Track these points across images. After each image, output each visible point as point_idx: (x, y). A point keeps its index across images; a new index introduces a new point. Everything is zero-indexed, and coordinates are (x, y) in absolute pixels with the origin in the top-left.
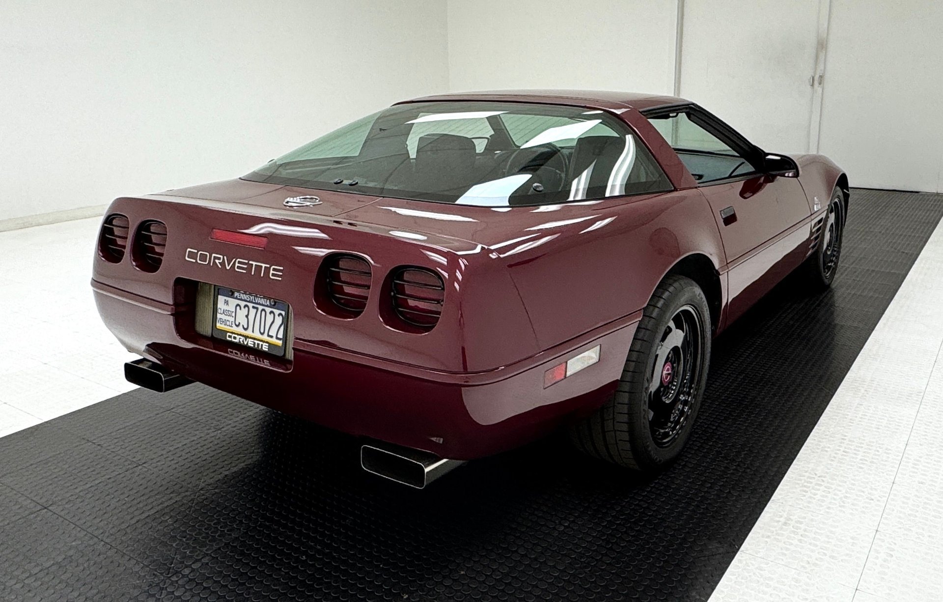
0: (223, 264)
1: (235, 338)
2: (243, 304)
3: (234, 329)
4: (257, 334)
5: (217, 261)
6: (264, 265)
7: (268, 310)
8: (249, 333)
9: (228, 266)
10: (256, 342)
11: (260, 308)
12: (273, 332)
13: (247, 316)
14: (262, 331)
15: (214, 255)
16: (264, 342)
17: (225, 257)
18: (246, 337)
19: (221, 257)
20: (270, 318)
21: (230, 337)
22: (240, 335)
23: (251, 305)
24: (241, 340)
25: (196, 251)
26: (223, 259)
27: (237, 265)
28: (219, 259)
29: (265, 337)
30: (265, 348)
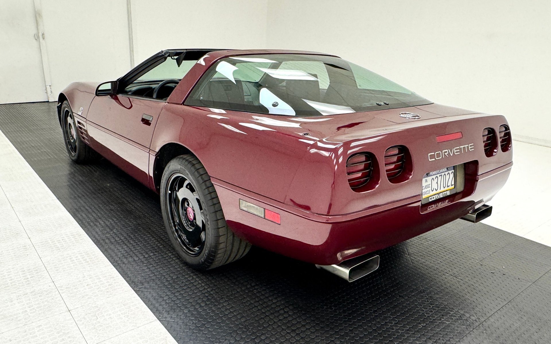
0: (449, 154)
1: (433, 198)
2: (434, 177)
3: (432, 193)
4: (443, 189)
5: (446, 154)
6: (466, 146)
7: (446, 173)
8: (439, 191)
9: (451, 153)
10: (444, 193)
11: (443, 174)
12: (449, 184)
13: (437, 183)
14: (444, 186)
15: (443, 151)
16: (447, 191)
17: (449, 150)
18: (438, 194)
19: (447, 150)
20: (447, 177)
21: (431, 199)
22: (436, 194)
23: (438, 175)
24: (436, 197)
25: (433, 153)
26: (448, 151)
27: (455, 151)
28: (446, 152)
29: (446, 188)
30: (448, 193)
